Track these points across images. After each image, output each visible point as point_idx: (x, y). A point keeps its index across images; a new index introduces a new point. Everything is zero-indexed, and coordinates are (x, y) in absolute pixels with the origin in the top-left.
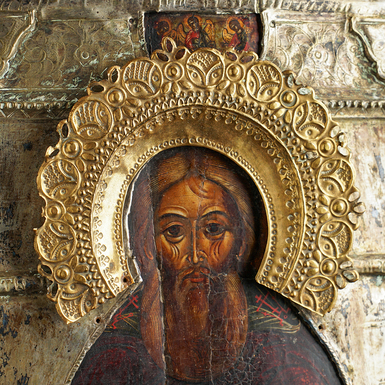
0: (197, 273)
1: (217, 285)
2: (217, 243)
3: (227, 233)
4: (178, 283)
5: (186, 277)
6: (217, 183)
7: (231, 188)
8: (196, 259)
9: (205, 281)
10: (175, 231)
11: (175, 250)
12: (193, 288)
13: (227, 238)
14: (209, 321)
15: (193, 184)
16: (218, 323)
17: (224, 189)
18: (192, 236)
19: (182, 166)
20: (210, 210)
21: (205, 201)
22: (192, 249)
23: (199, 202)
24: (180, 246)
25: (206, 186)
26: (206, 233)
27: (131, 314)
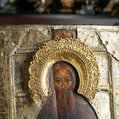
0: (64, 91)
1: (68, 94)
2: (68, 84)
3: (70, 81)
4: (60, 93)
5: (61, 92)
6: (68, 70)
7: (71, 71)
8: (63, 88)
9: (66, 93)
10: (59, 81)
11: (59, 86)
12: (63, 95)
13: (70, 82)
14: (67, 102)
15: (62, 70)
16: (69, 102)
17: (69, 71)
18: (62, 82)
19: (60, 66)
20: (66, 76)
21: (65, 74)
22: (62, 85)
23: (64, 74)
24: (60, 85)
25: (65, 70)
26: (66, 81)
27: (49, 101)
